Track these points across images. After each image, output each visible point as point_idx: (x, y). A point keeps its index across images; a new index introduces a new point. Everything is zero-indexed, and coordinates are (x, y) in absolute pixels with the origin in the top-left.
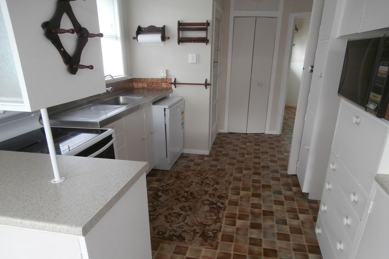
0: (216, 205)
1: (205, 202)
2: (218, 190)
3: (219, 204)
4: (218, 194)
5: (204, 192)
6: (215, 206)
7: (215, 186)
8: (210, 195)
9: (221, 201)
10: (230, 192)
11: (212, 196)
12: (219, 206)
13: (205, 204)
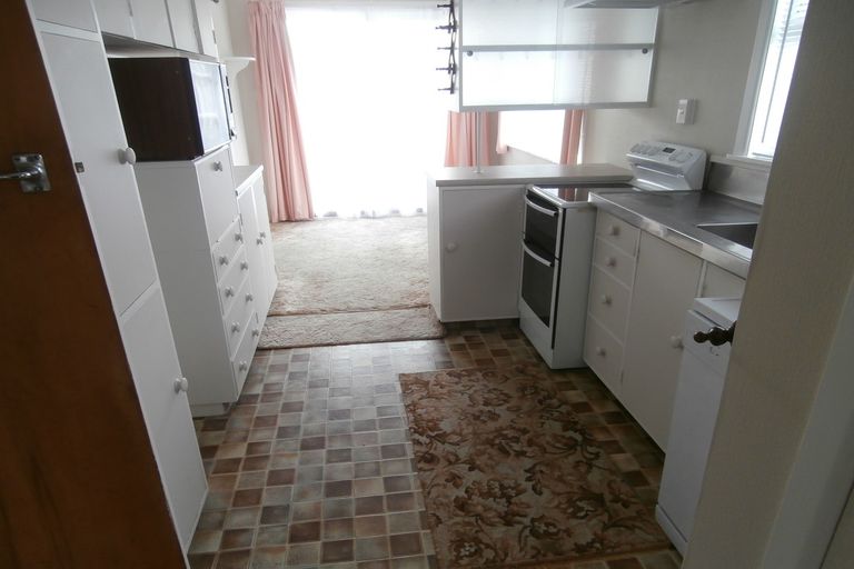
0: (428, 436)
1: (455, 438)
2: (447, 480)
3: (423, 439)
4: (441, 467)
5: (478, 462)
6: (433, 434)
7: (461, 493)
8: (458, 459)
9: (424, 449)
10: (412, 481)
11: (452, 458)
12: (421, 434)
13: (454, 433)
